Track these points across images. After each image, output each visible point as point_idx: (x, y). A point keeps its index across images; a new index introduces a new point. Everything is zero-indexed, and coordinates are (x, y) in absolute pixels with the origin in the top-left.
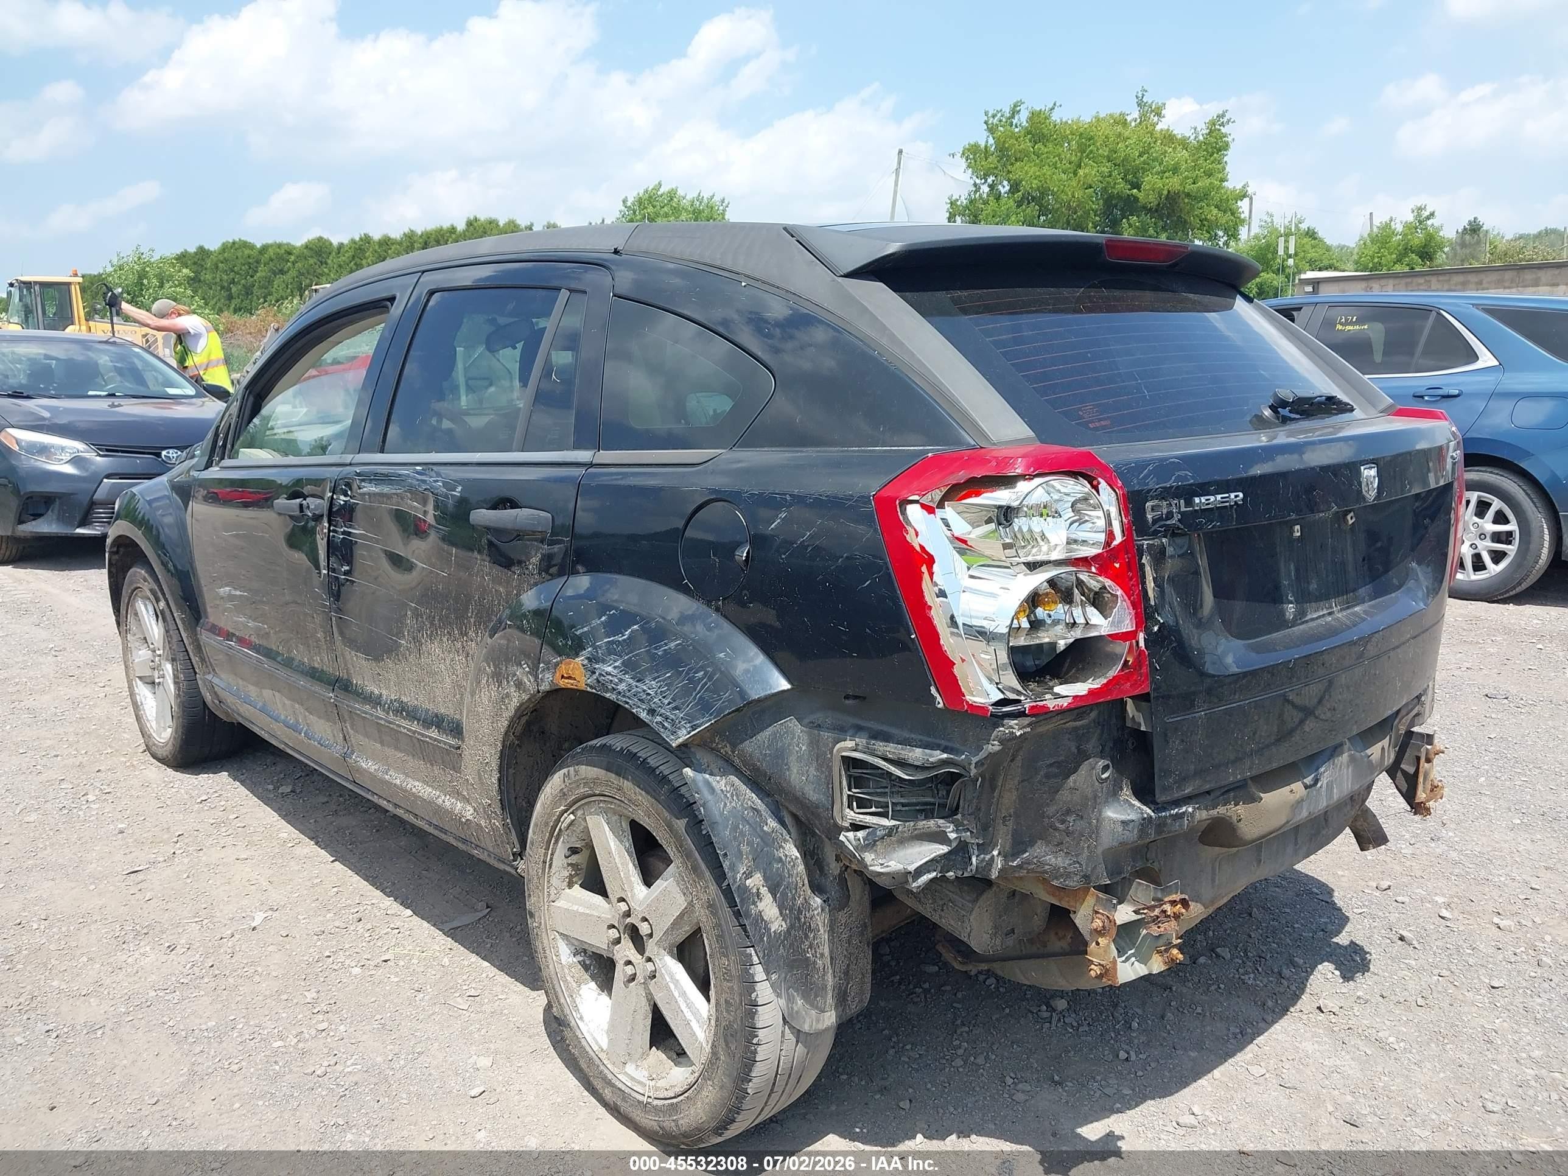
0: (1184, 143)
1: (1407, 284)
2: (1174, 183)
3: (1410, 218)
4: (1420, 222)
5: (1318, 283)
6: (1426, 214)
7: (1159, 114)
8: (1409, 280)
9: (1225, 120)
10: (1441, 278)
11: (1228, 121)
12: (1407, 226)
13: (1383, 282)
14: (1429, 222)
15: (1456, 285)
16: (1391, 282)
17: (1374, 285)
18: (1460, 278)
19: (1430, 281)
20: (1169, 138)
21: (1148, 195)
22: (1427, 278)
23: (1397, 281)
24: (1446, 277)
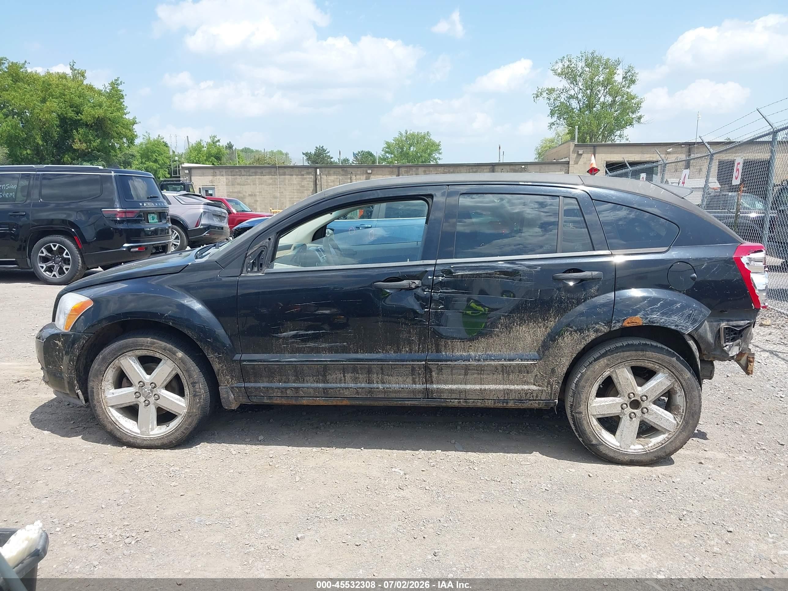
0: (100, 93)
1: (231, 172)
2: (99, 112)
3: (209, 141)
4: (213, 143)
5: (191, 169)
6: (216, 139)
7: (83, 76)
8: (232, 170)
9: (119, 82)
10: (245, 170)
11: (121, 82)
12: (209, 144)
13: (221, 170)
14: (218, 144)
15: (252, 173)
16: (224, 170)
17: (216, 171)
18: (253, 170)
19: (241, 171)
20: (91, 88)
21: (87, 117)
22: (240, 169)
23: (227, 170)
24: (248, 170)
